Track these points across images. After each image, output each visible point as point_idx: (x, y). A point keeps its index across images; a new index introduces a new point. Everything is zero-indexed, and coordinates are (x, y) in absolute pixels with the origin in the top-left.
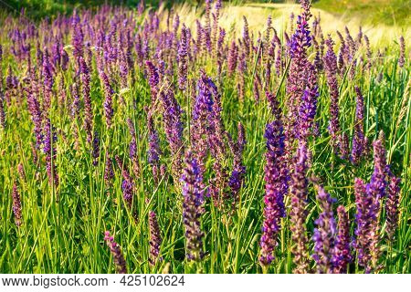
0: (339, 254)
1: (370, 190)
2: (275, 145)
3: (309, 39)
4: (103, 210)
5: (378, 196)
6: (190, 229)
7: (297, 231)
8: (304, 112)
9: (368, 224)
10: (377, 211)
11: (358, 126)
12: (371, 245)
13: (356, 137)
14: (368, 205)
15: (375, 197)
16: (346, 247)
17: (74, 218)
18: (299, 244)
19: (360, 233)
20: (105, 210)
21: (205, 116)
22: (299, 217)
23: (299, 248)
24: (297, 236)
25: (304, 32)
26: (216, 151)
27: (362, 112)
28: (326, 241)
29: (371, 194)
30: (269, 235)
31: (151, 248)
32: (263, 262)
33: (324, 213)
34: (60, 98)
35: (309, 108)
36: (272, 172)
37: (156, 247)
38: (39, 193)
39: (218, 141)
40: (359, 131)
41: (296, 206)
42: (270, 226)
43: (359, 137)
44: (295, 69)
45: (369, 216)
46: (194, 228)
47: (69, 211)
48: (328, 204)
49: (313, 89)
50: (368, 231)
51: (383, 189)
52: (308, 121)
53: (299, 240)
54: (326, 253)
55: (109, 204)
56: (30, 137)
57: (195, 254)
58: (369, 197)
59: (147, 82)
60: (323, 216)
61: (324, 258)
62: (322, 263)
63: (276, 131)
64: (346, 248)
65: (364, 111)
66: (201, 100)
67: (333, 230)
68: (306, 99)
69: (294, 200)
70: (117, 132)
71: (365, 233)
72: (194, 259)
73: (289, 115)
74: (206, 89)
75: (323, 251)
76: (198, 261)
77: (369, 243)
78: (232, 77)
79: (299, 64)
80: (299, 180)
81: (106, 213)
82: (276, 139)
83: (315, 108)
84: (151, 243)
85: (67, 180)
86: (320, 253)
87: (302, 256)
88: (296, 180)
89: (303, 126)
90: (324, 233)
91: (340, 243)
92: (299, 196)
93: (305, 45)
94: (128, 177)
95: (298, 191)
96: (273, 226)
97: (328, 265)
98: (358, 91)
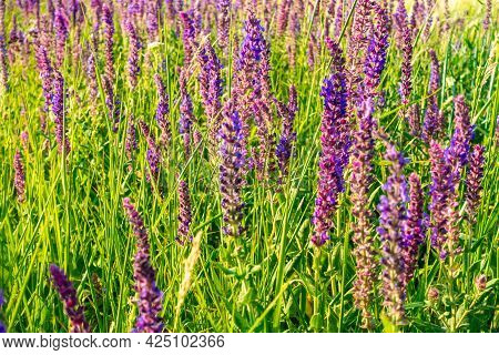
0: (409, 233)
1: (449, 156)
2: (335, 103)
4: (123, 186)
5: (458, 163)
6: (228, 198)
7: (358, 203)
9: (445, 197)
10: (455, 182)
11: (432, 98)
12: (448, 223)
13: (429, 110)
14: (446, 174)
15: (455, 164)
16: (417, 223)
17: (87, 198)
18: (360, 219)
19: (435, 208)
20: (126, 186)
21: (251, 66)
22: (362, 186)
23: (360, 223)
24: (358, 209)
26: (261, 119)
27: (437, 81)
28: (395, 211)
29: (450, 161)
30: (324, 209)
31: (180, 224)
32: (315, 242)
33: (393, 176)
34: (75, 55)
35: (377, 61)
36: (330, 132)
37: (186, 224)
38: (47, 168)
39: (264, 106)
40: (432, 103)
41: (358, 171)
42: (325, 198)
43: (433, 110)
45: (446, 188)
46: (232, 197)
47: (83, 190)
48: (398, 166)
50: (445, 206)
51: (464, 155)
53: (361, 214)
54: (395, 226)
55: (131, 180)
56: (36, 103)
57: (232, 228)
58: (447, 164)
59: (181, 42)
60: (392, 180)
61: (392, 233)
62: (389, 238)
63: (336, 86)
64: (418, 226)
65: (439, 80)
66: (248, 46)
67: (404, 197)
68: (374, 51)
69: (357, 165)
70: (142, 100)
71: (441, 209)
72: (231, 234)
73: (352, 69)
75: (390, 223)
76: (236, 237)
77: (444, 222)
78: (282, 37)
80: (364, 139)
81: (126, 190)
82: (337, 96)
83: (383, 62)
84: (180, 219)
85: (80, 153)
86: (388, 226)
87: (363, 234)
88: (359, 139)
89: (368, 84)
90: (393, 202)
91: (411, 219)
92: (362, 159)
94: (154, 146)
95: (361, 153)
96: (329, 199)
97: (397, 240)
98: (433, 55)
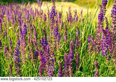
3: (55, 14)
8: (55, 34)
25: (53, 12)
44: (51, 22)
49: (57, 28)
52: (56, 37)
74: (25, 28)
79: (52, 21)
93: (54, 15)
